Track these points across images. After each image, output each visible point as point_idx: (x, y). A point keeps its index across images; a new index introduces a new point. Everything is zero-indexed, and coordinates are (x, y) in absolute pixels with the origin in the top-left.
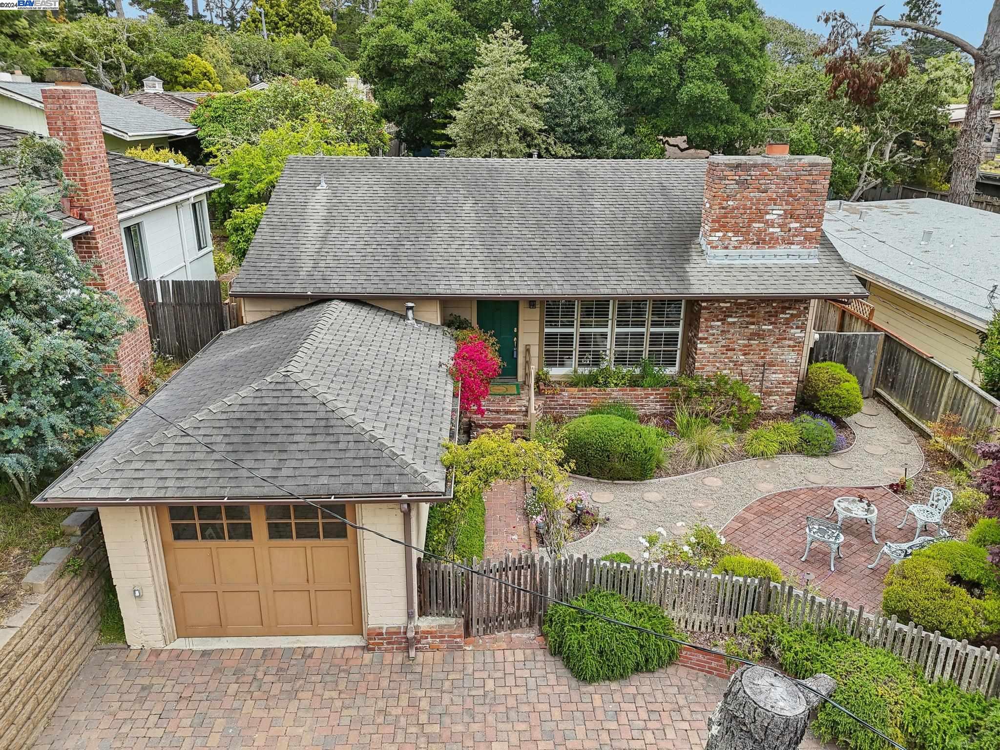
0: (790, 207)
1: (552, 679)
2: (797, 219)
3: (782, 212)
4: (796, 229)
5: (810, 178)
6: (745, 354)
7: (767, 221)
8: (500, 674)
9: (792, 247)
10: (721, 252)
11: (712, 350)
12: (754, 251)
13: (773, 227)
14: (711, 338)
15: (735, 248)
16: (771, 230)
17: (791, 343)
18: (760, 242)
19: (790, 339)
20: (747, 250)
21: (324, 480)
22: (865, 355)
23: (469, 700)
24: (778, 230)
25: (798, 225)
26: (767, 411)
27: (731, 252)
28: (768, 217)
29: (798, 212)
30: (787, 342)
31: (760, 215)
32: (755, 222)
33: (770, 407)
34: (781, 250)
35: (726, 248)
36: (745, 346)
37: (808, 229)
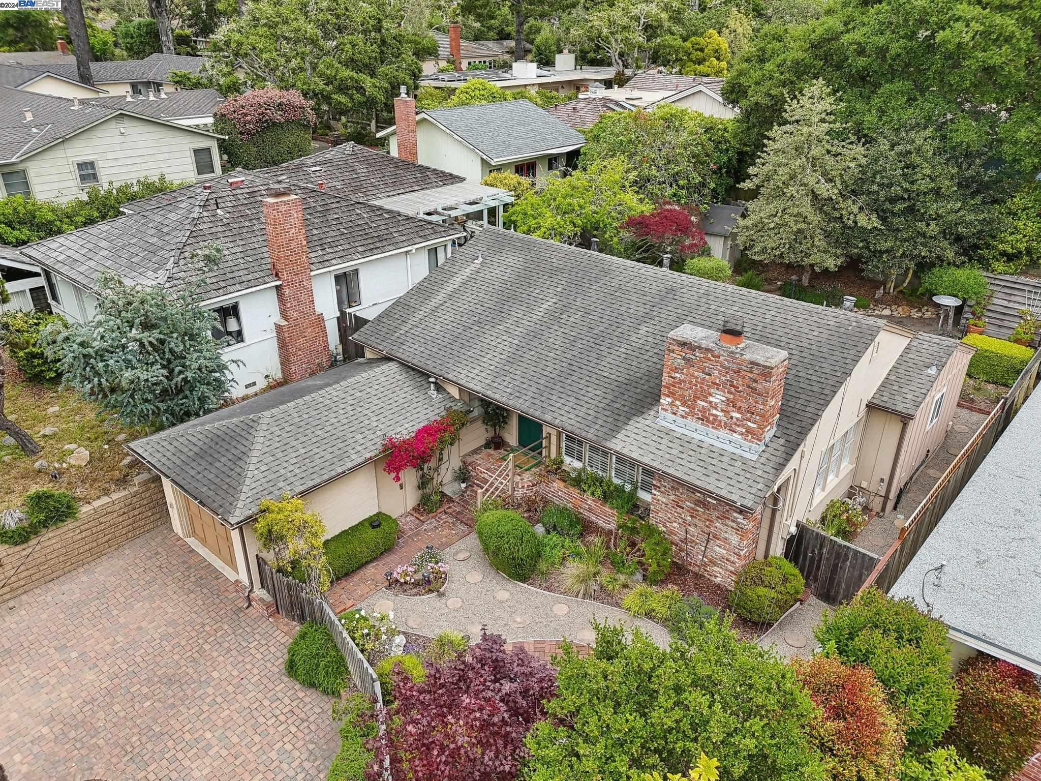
0: (732, 397)
2: (739, 410)
3: (724, 399)
4: (738, 419)
5: (751, 375)
6: (692, 516)
7: (711, 403)
9: (734, 435)
10: (671, 417)
11: (664, 500)
12: (699, 425)
13: (716, 409)
14: (663, 489)
15: (683, 417)
16: (714, 412)
17: (734, 525)
18: (704, 419)
19: (733, 521)
20: (692, 423)
24: (721, 414)
25: (739, 416)
26: (712, 578)
27: (680, 420)
28: (711, 399)
29: (739, 404)
30: (730, 523)
31: (705, 396)
32: (699, 398)
33: (716, 577)
34: (723, 433)
35: (675, 414)
36: (692, 509)
37: (749, 423)
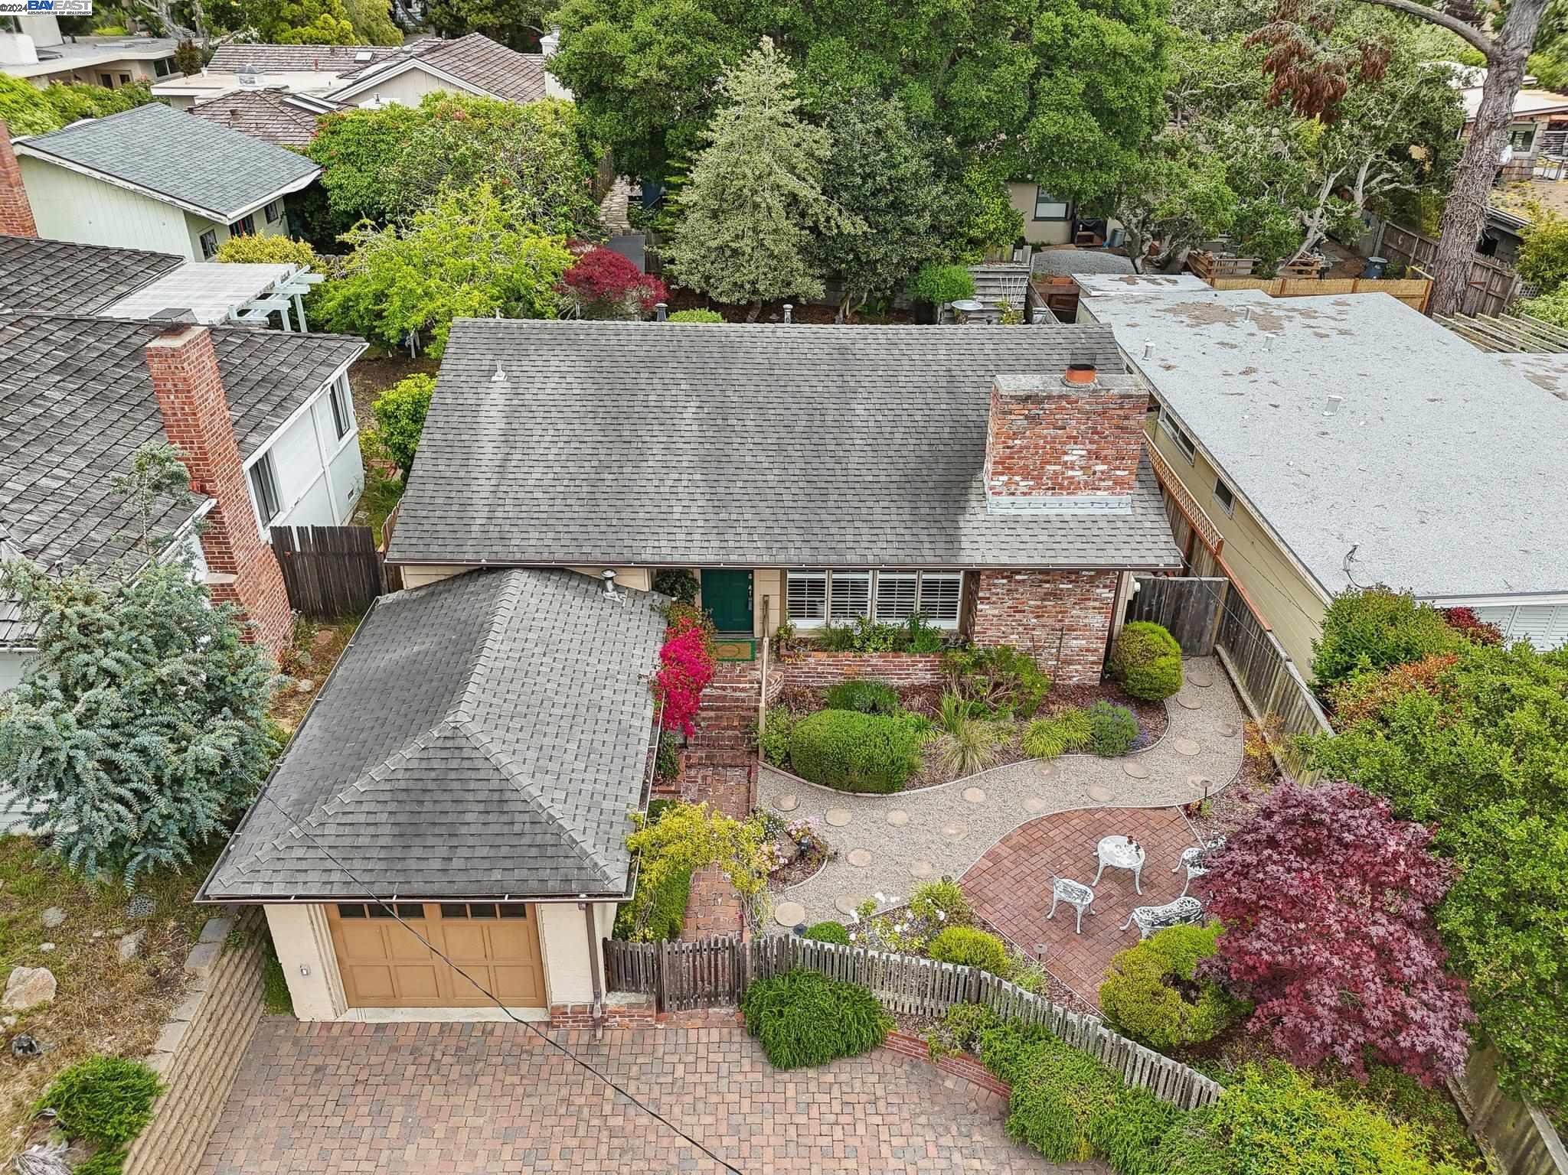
0: (1095, 446)
1: (746, 1062)
2: (1105, 460)
3: (1084, 453)
4: (1102, 472)
5: (1121, 412)
6: (1037, 617)
7: (1066, 463)
8: (691, 1058)
9: (1099, 493)
10: (1005, 499)
11: (996, 612)
12: (1049, 498)
13: (1072, 469)
14: (994, 599)
15: (1024, 494)
16: (1070, 473)
17: (1097, 604)
18: (1057, 486)
19: (1095, 600)
20: (1038, 497)
21: (497, 875)
22: (1202, 606)
23: (656, 1088)
24: (1080, 473)
25: (1105, 467)
26: (1067, 682)
27: (1020, 500)
28: (1066, 458)
29: (1104, 453)
30: (1092, 604)
31: (1056, 456)
32: (1049, 463)
33: (1070, 678)
34: (1083, 497)
35: (1013, 494)
36: (1038, 607)
37: (1118, 473)
